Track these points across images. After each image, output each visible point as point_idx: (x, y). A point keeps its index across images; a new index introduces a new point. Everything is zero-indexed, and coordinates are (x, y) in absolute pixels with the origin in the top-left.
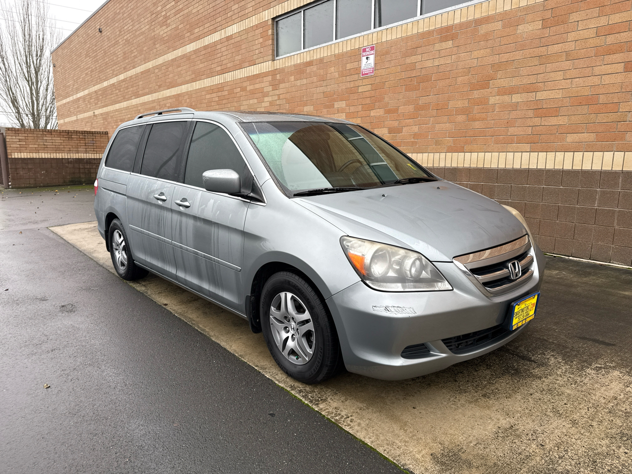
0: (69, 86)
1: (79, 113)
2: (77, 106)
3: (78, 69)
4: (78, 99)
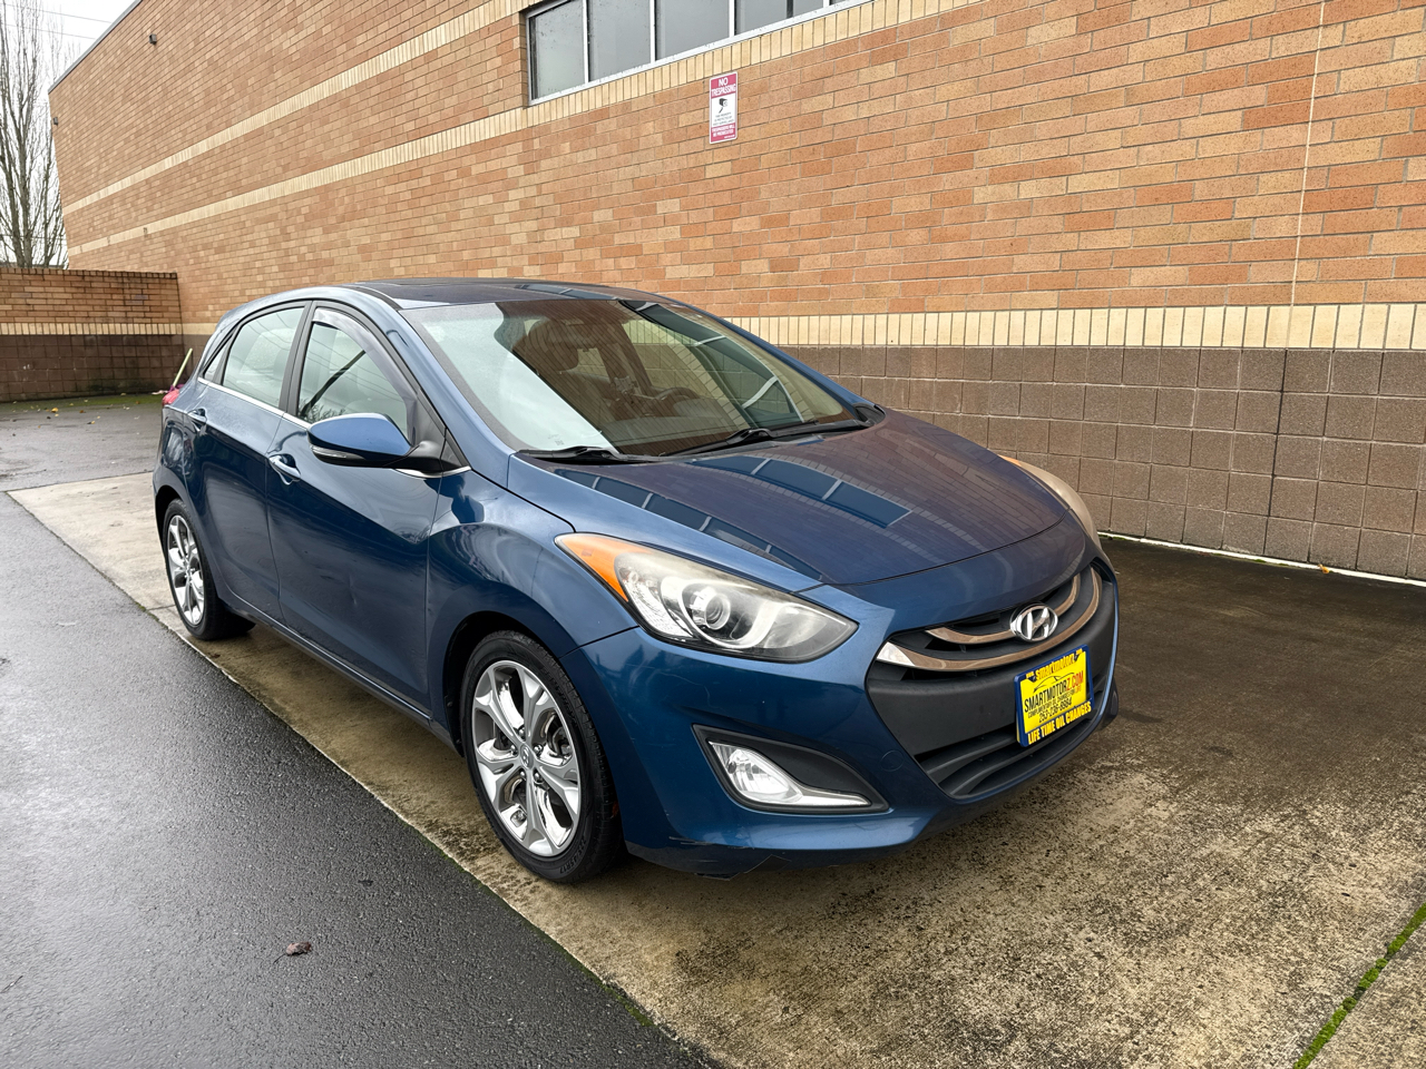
0: (89, 170)
1: (112, 232)
2: (107, 214)
3: (107, 131)
4: (111, 199)
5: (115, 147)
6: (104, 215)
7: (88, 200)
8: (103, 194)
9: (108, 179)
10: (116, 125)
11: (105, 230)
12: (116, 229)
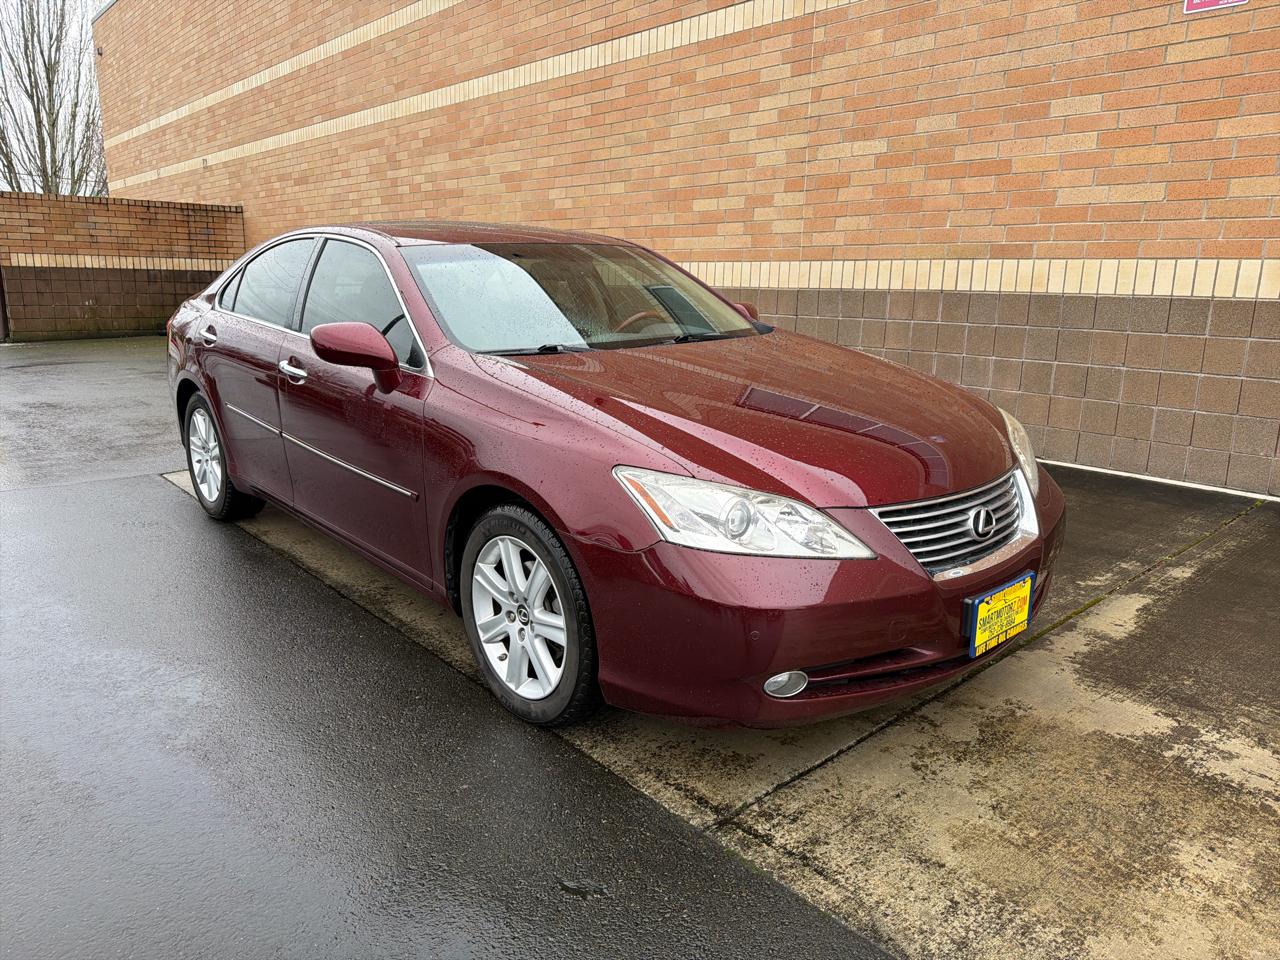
0: (138, 100)
1: (163, 164)
2: (158, 146)
3: (162, 58)
4: (163, 130)
5: (171, 75)
6: (154, 147)
7: (135, 132)
8: (153, 125)
9: (161, 108)
10: (173, 51)
11: (154, 162)
12: (167, 161)
